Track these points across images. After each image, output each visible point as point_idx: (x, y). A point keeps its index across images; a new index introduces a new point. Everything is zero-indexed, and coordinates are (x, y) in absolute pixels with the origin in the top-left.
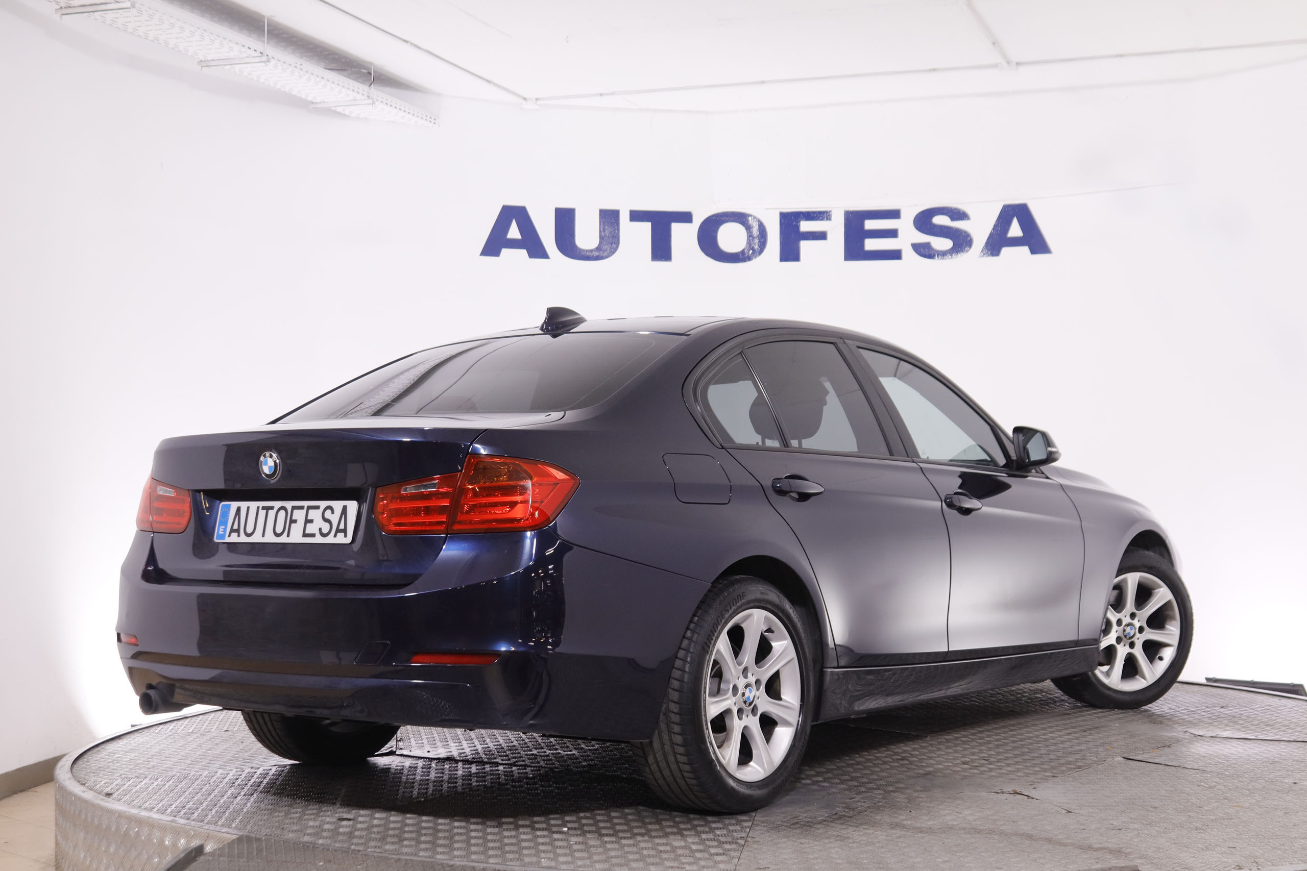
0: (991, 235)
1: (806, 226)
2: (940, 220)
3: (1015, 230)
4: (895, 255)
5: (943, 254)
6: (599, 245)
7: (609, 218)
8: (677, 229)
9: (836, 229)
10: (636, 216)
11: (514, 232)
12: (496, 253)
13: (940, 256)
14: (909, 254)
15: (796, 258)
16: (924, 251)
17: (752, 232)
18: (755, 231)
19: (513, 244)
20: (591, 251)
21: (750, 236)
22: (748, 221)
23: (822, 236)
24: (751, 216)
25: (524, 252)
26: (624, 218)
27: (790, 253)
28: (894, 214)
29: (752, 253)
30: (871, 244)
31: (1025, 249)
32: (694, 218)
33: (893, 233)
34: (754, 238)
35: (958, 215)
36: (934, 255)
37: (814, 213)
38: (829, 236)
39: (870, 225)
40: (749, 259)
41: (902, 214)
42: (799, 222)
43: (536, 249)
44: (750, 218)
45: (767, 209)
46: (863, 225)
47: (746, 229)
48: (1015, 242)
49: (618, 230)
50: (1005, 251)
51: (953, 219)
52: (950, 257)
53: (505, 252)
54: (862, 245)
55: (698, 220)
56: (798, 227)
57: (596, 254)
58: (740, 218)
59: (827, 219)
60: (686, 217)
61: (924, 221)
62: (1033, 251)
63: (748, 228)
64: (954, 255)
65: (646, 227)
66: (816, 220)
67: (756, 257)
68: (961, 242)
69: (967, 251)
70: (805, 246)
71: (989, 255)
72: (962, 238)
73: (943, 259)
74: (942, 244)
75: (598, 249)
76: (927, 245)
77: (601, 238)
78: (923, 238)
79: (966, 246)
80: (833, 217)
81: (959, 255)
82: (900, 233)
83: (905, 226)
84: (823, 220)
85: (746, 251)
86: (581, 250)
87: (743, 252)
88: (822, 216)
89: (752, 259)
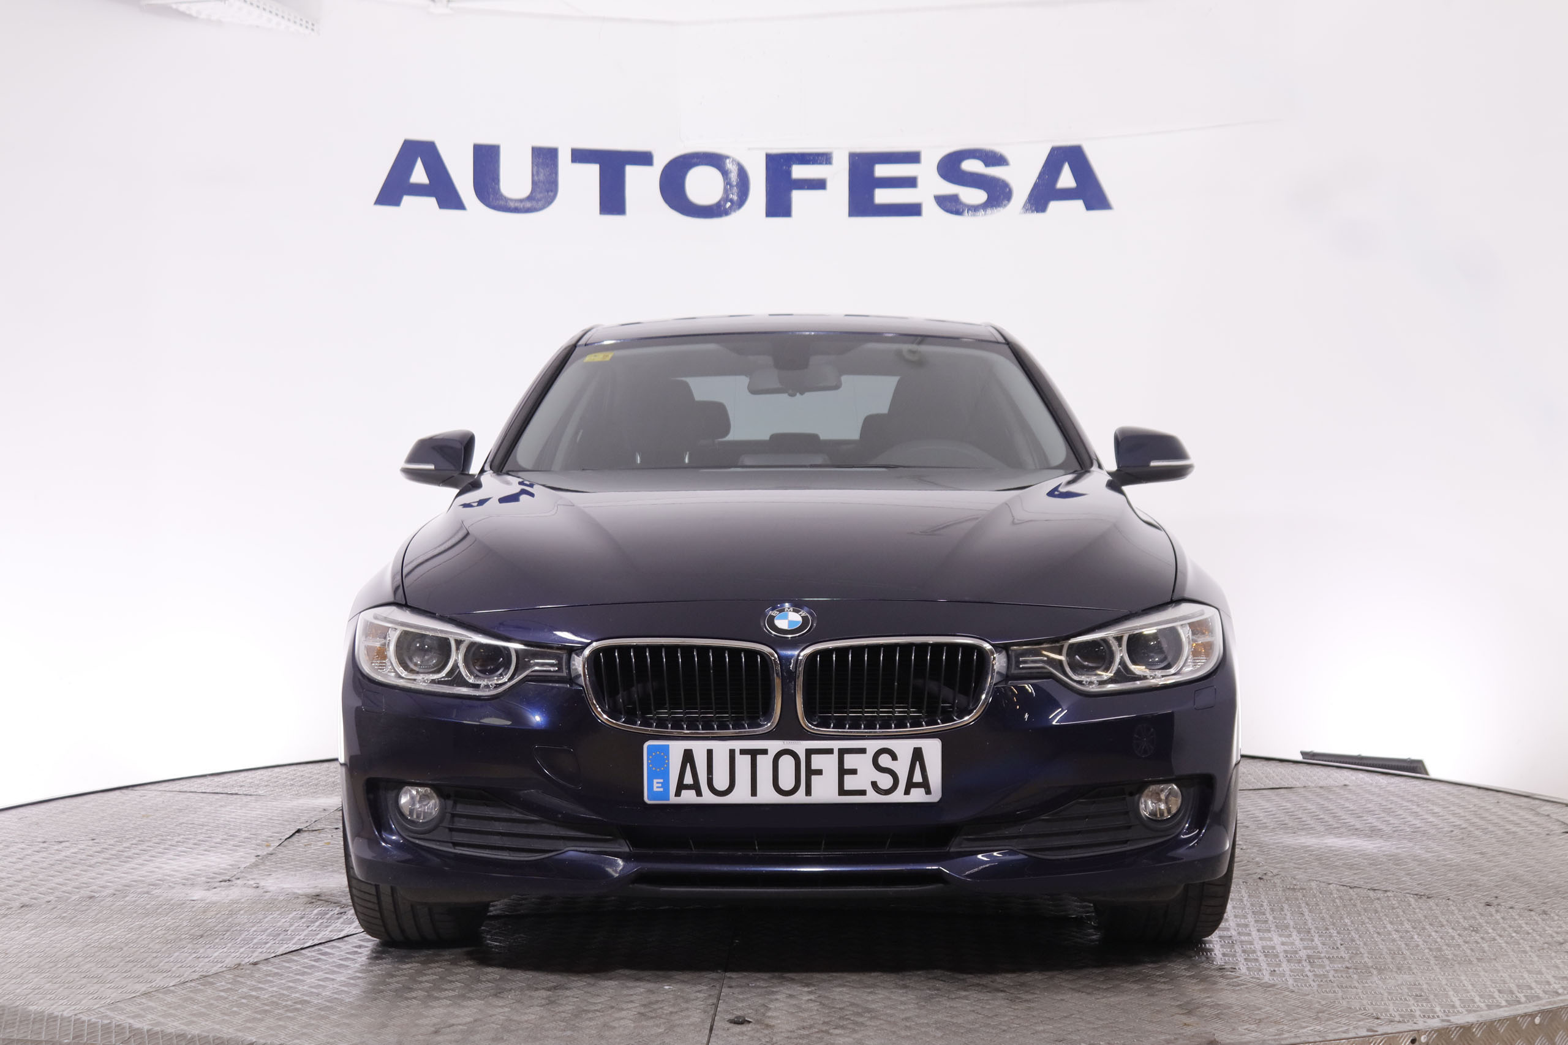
0: (1036, 186)
1: (799, 172)
2: (972, 166)
3: (1066, 179)
4: (913, 210)
5: (975, 209)
6: (531, 192)
7: (545, 158)
8: (632, 172)
9: (838, 175)
10: (580, 156)
11: (419, 175)
12: (397, 202)
13: (970, 212)
14: (930, 208)
15: (787, 213)
16: (952, 205)
17: (730, 179)
18: (734, 176)
19: (419, 190)
20: (521, 201)
21: (727, 182)
22: (724, 163)
23: (819, 184)
24: (727, 157)
25: (432, 201)
26: (564, 158)
27: (778, 206)
28: (913, 158)
29: (730, 207)
30: (883, 196)
31: (1079, 204)
32: (656, 160)
33: (910, 182)
34: (731, 186)
35: (994, 159)
36: (963, 211)
37: (811, 155)
38: (829, 184)
39: (882, 171)
40: (726, 213)
41: (923, 157)
42: (790, 166)
43: (449, 198)
44: (727, 161)
45: (749, 149)
46: (872, 171)
47: (723, 175)
48: (1066, 195)
49: (556, 173)
50: (1054, 206)
51: (987, 165)
52: (983, 213)
53: (407, 200)
54: (872, 196)
55: (660, 162)
56: (789, 173)
57: (528, 205)
58: (715, 160)
59: (826, 164)
60: (644, 158)
61: (950, 167)
62: (1089, 207)
63: (725, 173)
64: (989, 211)
65: (593, 170)
66: (813, 163)
67: (735, 211)
68: (998, 193)
69: (1005, 206)
70: (798, 197)
71: (1032, 212)
72: (998, 189)
73: (974, 215)
74: (974, 196)
75: (530, 198)
76: (954, 198)
77: (534, 183)
78: (949, 188)
79: (1003, 200)
80: (835, 160)
81: (995, 210)
82: (920, 182)
83: (927, 173)
84: (821, 163)
85: (722, 203)
86: (507, 199)
87: (718, 205)
88: (822, 158)
89: (730, 214)
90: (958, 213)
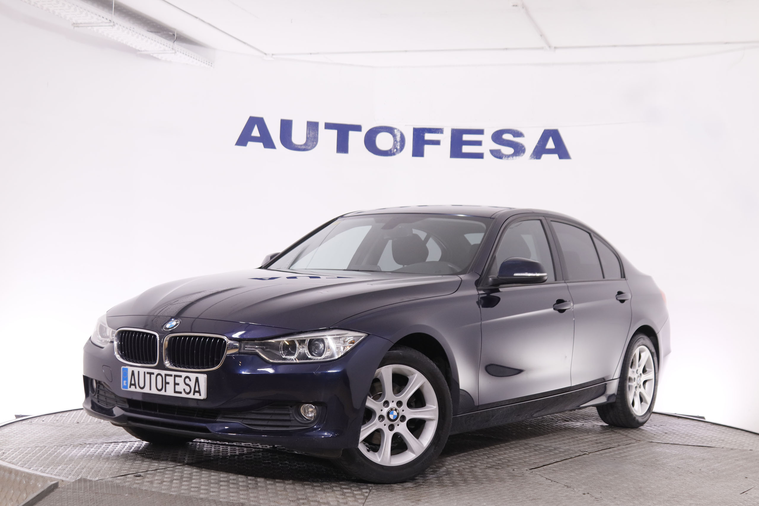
0: (536, 147)
1: (428, 136)
2: (507, 137)
3: (550, 145)
4: (480, 156)
5: (508, 156)
6: (306, 142)
7: (313, 126)
8: (352, 134)
9: (446, 139)
10: (329, 126)
11: (256, 132)
12: (245, 144)
13: (506, 157)
14: (488, 156)
15: (422, 155)
16: (497, 154)
17: (396, 139)
18: (398, 139)
19: (255, 139)
20: (301, 145)
21: (395, 140)
22: (394, 132)
23: (437, 143)
24: (396, 129)
25: (261, 144)
26: (321, 127)
27: (418, 152)
28: (480, 132)
29: (396, 152)
30: (466, 149)
31: (556, 156)
32: (363, 129)
33: (479, 143)
34: (397, 142)
35: (517, 134)
36: (503, 157)
37: (433, 129)
38: (441, 143)
39: (466, 137)
40: (394, 154)
41: (485, 132)
42: (424, 134)
43: (268, 143)
44: (395, 130)
45: (406, 125)
46: (461, 137)
47: (393, 137)
48: (550, 152)
49: (318, 134)
50: (544, 156)
51: (514, 136)
52: (512, 158)
53: (250, 144)
54: (461, 149)
55: (365, 130)
56: (424, 137)
57: (304, 147)
58: (390, 130)
59: (441, 133)
60: (358, 128)
61: (497, 137)
62: (561, 157)
63: (394, 136)
64: (514, 157)
65: (334, 133)
66: (435, 133)
67: (398, 153)
68: (519, 150)
69: (522, 156)
70: (427, 148)
71: (534, 159)
72: (519, 148)
73: (508, 159)
74: (508, 150)
75: (305, 144)
76: (499, 151)
77: (307, 138)
78: (496, 147)
79: (521, 153)
80: (445, 132)
81: (517, 157)
82: (483, 143)
83: (487, 139)
84: (438, 133)
85: (392, 149)
86: (295, 145)
87: (390, 150)
88: (438, 131)
89: (396, 154)
90: (500, 158)
